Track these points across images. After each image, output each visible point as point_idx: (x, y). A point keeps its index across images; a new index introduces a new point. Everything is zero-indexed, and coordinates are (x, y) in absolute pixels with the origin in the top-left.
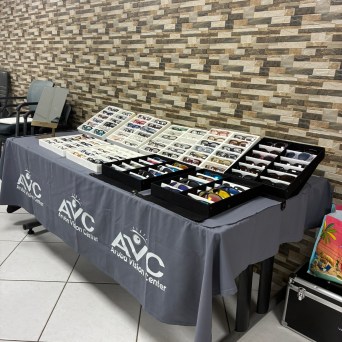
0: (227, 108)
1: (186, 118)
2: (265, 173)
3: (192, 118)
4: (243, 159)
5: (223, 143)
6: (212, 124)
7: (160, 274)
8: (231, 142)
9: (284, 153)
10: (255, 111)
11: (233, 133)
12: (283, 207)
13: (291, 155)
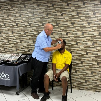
0: (14, 49)
1: (4, 52)
2: (24, 60)
3: (6, 52)
4: (19, 58)
6: (11, 53)
7: (9, 78)
9: (26, 56)
10: (20, 50)
11: (16, 54)
12: (27, 64)
13: (28, 56)
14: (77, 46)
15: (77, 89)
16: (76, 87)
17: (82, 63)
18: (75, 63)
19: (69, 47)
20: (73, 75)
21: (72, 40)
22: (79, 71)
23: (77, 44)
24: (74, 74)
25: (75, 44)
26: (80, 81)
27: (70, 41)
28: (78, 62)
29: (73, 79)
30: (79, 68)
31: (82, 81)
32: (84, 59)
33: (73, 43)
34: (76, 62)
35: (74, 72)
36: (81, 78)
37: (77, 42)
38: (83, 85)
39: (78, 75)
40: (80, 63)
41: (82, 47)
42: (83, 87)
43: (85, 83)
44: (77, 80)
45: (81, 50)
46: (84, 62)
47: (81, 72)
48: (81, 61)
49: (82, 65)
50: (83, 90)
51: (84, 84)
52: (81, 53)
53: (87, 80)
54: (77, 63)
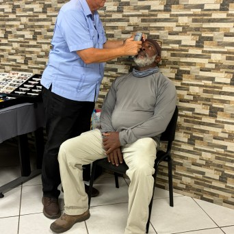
0: (20, 59)
4: (22, 86)
5: (14, 79)
6: (13, 70)
8: (19, 78)
10: (34, 60)
11: (20, 73)
14: (199, 52)
15: (193, 195)
16: (188, 188)
17: (213, 113)
18: (190, 113)
19: (173, 55)
20: (183, 150)
21: (185, 30)
22: (201, 139)
23: (199, 44)
24: (184, 147)
25: (194, 43)
26: (203, 173)
27: (177, 33)
28: (199, 108)
29: (181, 165)
30: (203, 131)
31: (211, 173)
32: (223, 102)
33: (188, 40)
34: (192, 110)
35: (186, 140)
36: (208, 164)
37: (200, 35)
38: (214, 187)
39: (197, 152)
40: (207, 112)
41: (217, 58)
42: (213, 194)
43: (220, 180)
44: (194, 167)
45: (213, 66)
46: (222, 110)
47: (210, 145)
48: (211, 106)
49: (212, 121)
50: (212, 201)
51: (214, 184)
52: (212, 79)
53: (226, 172)
54: (197, 111)
